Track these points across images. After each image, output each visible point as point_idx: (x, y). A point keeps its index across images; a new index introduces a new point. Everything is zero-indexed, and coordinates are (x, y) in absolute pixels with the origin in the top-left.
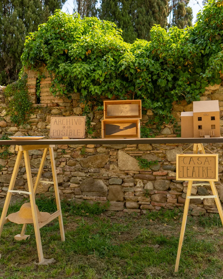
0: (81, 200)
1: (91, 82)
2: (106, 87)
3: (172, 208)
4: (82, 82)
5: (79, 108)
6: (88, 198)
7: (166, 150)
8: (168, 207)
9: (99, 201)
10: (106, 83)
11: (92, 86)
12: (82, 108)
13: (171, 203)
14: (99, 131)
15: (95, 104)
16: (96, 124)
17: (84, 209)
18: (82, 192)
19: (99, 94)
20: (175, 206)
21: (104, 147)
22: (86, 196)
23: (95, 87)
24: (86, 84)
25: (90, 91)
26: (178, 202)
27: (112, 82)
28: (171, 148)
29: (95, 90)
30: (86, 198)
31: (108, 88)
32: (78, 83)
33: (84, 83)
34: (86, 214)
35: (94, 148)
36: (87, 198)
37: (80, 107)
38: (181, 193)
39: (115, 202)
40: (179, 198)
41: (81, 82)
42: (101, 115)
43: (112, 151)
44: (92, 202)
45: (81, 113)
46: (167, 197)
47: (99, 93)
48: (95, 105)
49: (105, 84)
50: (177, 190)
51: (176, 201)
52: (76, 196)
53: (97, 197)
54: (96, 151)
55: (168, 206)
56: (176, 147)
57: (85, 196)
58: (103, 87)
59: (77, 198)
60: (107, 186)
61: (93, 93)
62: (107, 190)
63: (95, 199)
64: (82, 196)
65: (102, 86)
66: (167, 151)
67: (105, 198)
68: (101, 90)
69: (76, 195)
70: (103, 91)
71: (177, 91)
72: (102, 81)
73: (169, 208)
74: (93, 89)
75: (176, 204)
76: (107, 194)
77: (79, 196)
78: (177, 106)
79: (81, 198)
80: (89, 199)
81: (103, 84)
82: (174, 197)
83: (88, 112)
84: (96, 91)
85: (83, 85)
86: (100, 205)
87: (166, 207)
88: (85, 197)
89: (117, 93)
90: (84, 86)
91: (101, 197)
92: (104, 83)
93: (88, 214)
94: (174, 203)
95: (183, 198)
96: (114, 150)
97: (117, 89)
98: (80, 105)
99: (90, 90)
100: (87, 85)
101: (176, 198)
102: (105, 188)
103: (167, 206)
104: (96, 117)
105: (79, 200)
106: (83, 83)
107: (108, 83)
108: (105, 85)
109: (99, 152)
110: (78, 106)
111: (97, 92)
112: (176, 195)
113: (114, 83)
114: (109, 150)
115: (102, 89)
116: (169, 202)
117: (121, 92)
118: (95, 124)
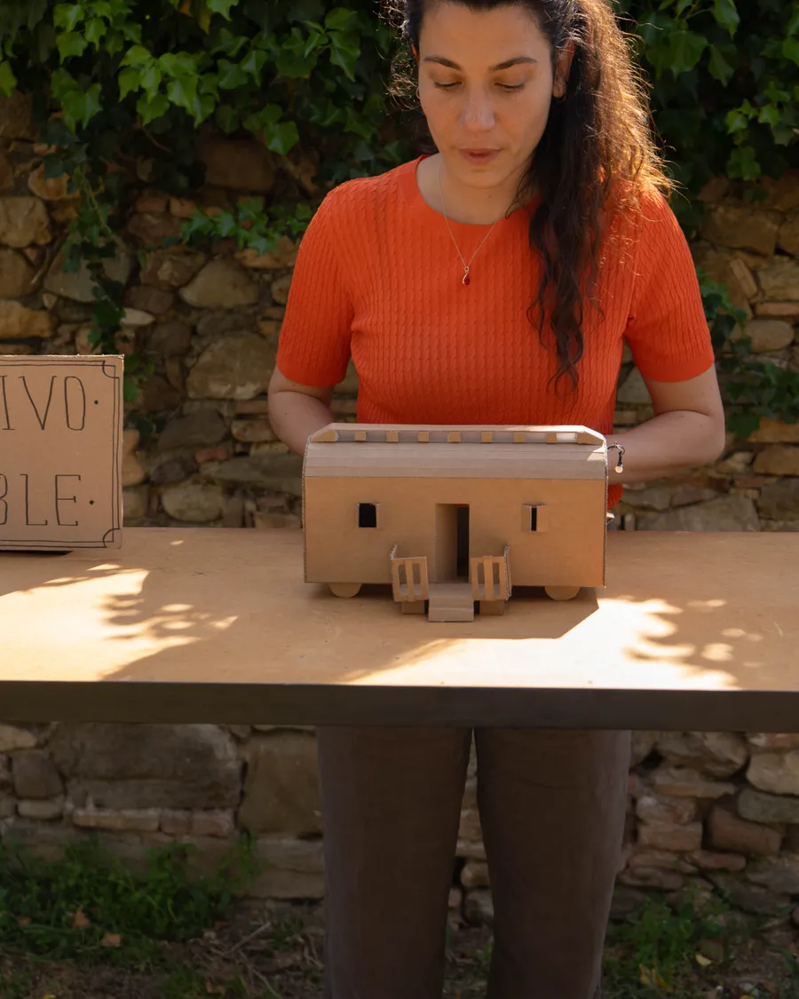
0: (62, 834)
1: (129, 19)
2: (251, 65)
3: (673, 882)
4: (57, 21)
5: (24, 203)
6: (108, 817)
7: (644, 508)
8: (644, 878)
9: (186, 839)
10: (252, 29)
11: (138, 56)
12: (49, 206)
13: (668, 850)
14: (172, 369)
15: (144, 177)
16: (154, 325)
17: (86, 902)
18: (64, 779)
19: (199, 120)
20: (690, 869)
21: (210, 482)
22: (91, 806)
23: (167, 61)
24: (93, 33)
25: (123, 95)
26: (707, 843)
27: (295, 31)
28: (677, 501)
29: (163, 88)
30: (92, 823)
31: (268, 71)
32: (31, 26)
33: (80, 27)
34: (105, 942)
35: (145, 488)
36: (105, 823)
37: (32, 194)
38: (729, 789)
39: (289, 842)
40: (721, 819)
41: (49, 15)
42: (187, 261)
43: (273, 510)
44: (135, 849)
45: (42, 242)
46: (642, 814)
47: (198, 111)
48: (141, 186)
49: (242, 40)
50: (709, 767)
51: (698, 840)
52: (26, 808)
53: (169, 813)
54: (154, 506)
55: (648, 871)
56: (708, 493)
57: (83, 806)
58: (223, 64)
59: (33, 819)
60: (237, 740)
61: (148, 113)
62: (234, 766)
63: (155, 825)
64: (69, 806)
65: (221, 55)
66: (651, 515)
67: (224, 819)
68: (210, 83)
69: (20, 798)
70: (226, 97)
71: (767, 116)
72: (216, 17)
73: (654, 883)
74: (150, 82)
75: (697, 855)
76: (237, 792)
77: (48, 809)
78: (733, 215)
79: (56, 820)
80: (119, 824)
81: (230, 42)
82: (688, 809)
83: (101, 243)
84: (176, 96)
85: (70, 47)
86: (191, 860)
87: (633, 876)
88: (88, 814)
89: (334, 115)
90: (78, 48)
91: (200, 816)
92: (236, 34)
93: (113, 939)
94: (681, 854)
95: (746, 820)
96: (281, 502)
97: (330, 85)
98: (33, 182)
99: (126, 85)
100: (103, 40)
101: (694, 820)
102: (219, 754)
103: (640, 871)
104: (154, 273)
105: (45, 831)
106: (70, 27)
107: (267, 40)
108: (243, 52)
109: (177, 516)
110: (20, 189)
111: (186, 103)
112: (699, 802)
113: (316, 40)
114: (250, 506)
115: (224, 84)
116: (653, 847)
117: (358, 106)
118: (148, 319)
